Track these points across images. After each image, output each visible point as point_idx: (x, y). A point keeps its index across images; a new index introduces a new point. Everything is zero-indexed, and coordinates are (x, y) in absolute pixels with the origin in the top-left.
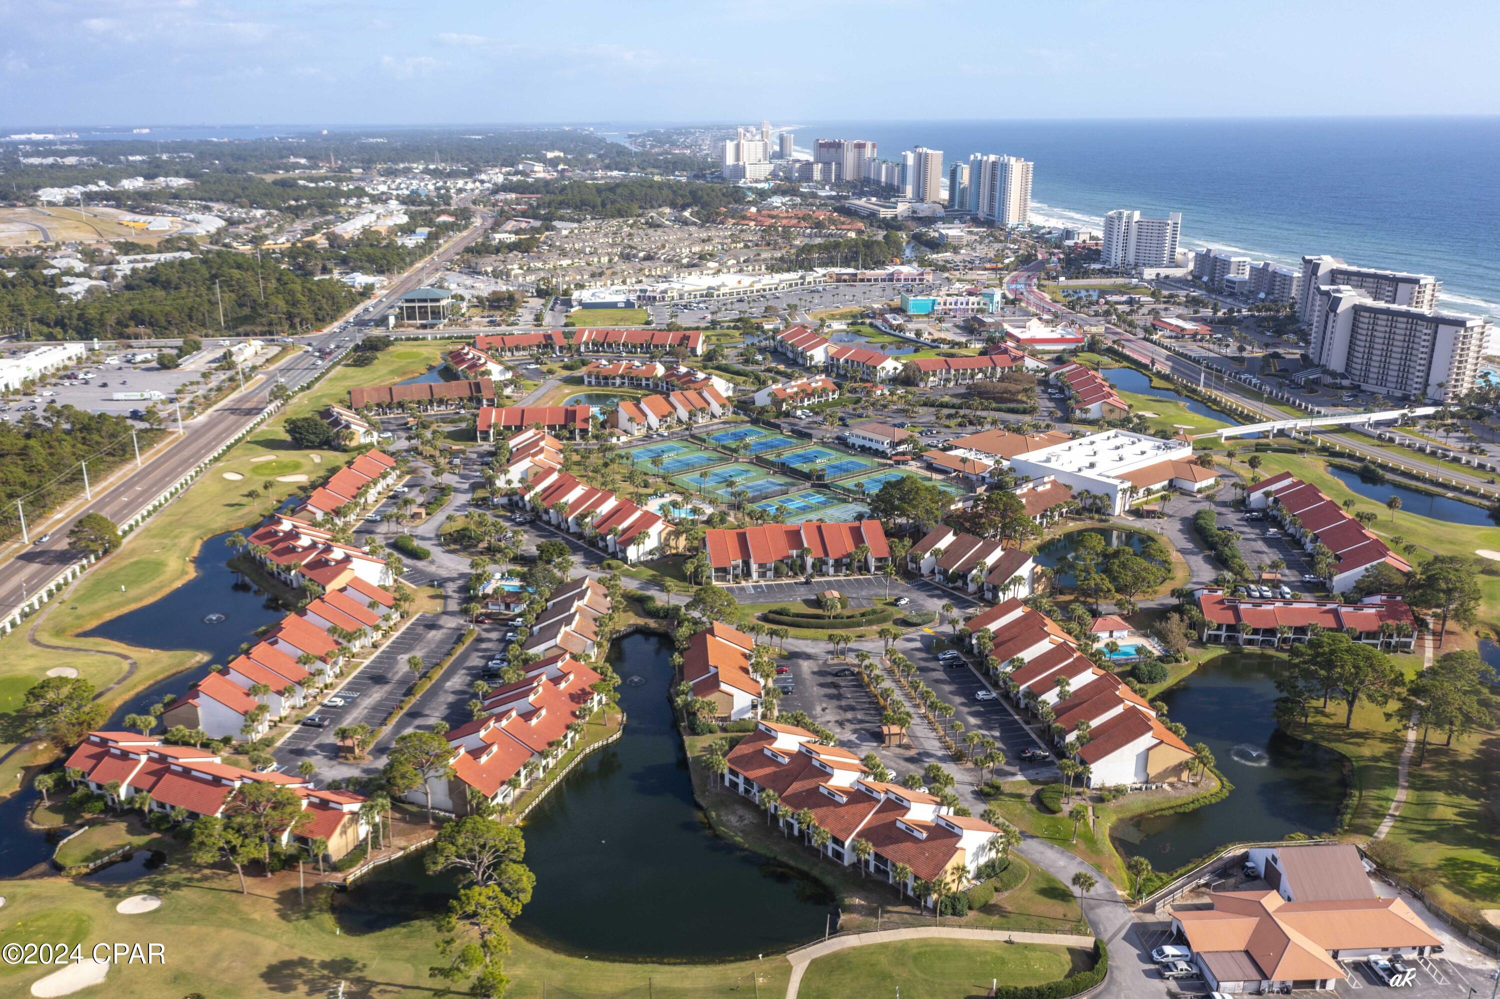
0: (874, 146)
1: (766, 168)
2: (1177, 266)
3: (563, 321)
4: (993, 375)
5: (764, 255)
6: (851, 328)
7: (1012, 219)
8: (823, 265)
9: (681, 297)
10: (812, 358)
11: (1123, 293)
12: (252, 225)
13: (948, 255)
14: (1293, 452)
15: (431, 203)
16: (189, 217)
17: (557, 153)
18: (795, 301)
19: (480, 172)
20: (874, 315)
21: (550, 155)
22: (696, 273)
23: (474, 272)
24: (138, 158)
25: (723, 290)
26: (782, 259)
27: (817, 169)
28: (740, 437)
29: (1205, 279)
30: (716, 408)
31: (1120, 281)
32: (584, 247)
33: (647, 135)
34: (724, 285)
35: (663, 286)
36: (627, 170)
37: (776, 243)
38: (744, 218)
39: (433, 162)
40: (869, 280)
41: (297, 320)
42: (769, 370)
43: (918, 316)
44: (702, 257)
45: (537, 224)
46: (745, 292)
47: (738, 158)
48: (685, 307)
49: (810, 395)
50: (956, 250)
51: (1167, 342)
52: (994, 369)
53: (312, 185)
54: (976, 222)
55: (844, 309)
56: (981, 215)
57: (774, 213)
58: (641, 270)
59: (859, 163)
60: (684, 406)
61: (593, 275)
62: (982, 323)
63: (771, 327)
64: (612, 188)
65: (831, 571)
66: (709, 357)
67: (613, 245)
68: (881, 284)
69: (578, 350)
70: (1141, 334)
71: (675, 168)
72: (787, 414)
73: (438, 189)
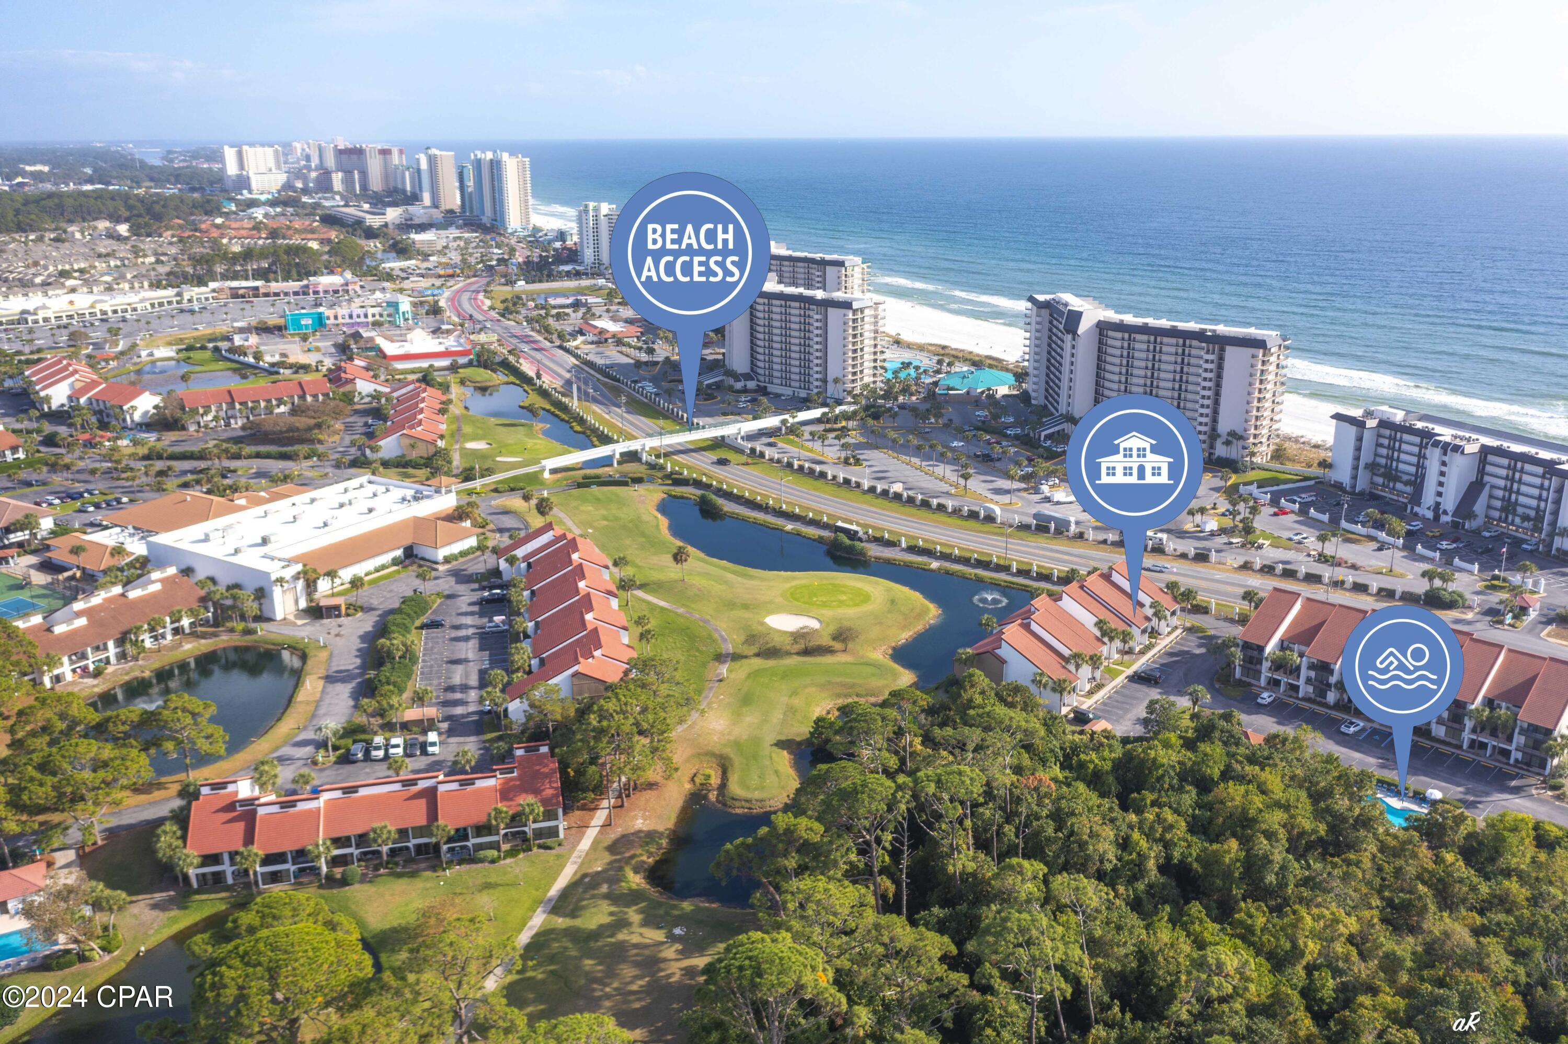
0: (400, 151)
1: (278, 178)
6: (183, 355)
7: (514, 221)
8: (226, 278)
10: (48, 399)
13: (411, 263)
14: (623, 484)
25: (41, 315)
27: (338, 178)
31: (586, 282)
40: (269, 294)
47: (241, 166)
50: (426, 256)
51: (583, 349)
52: (302, 397)
55: (195, 332)
59: (388, 173)
68: (291, 298)
70: (557, 341)
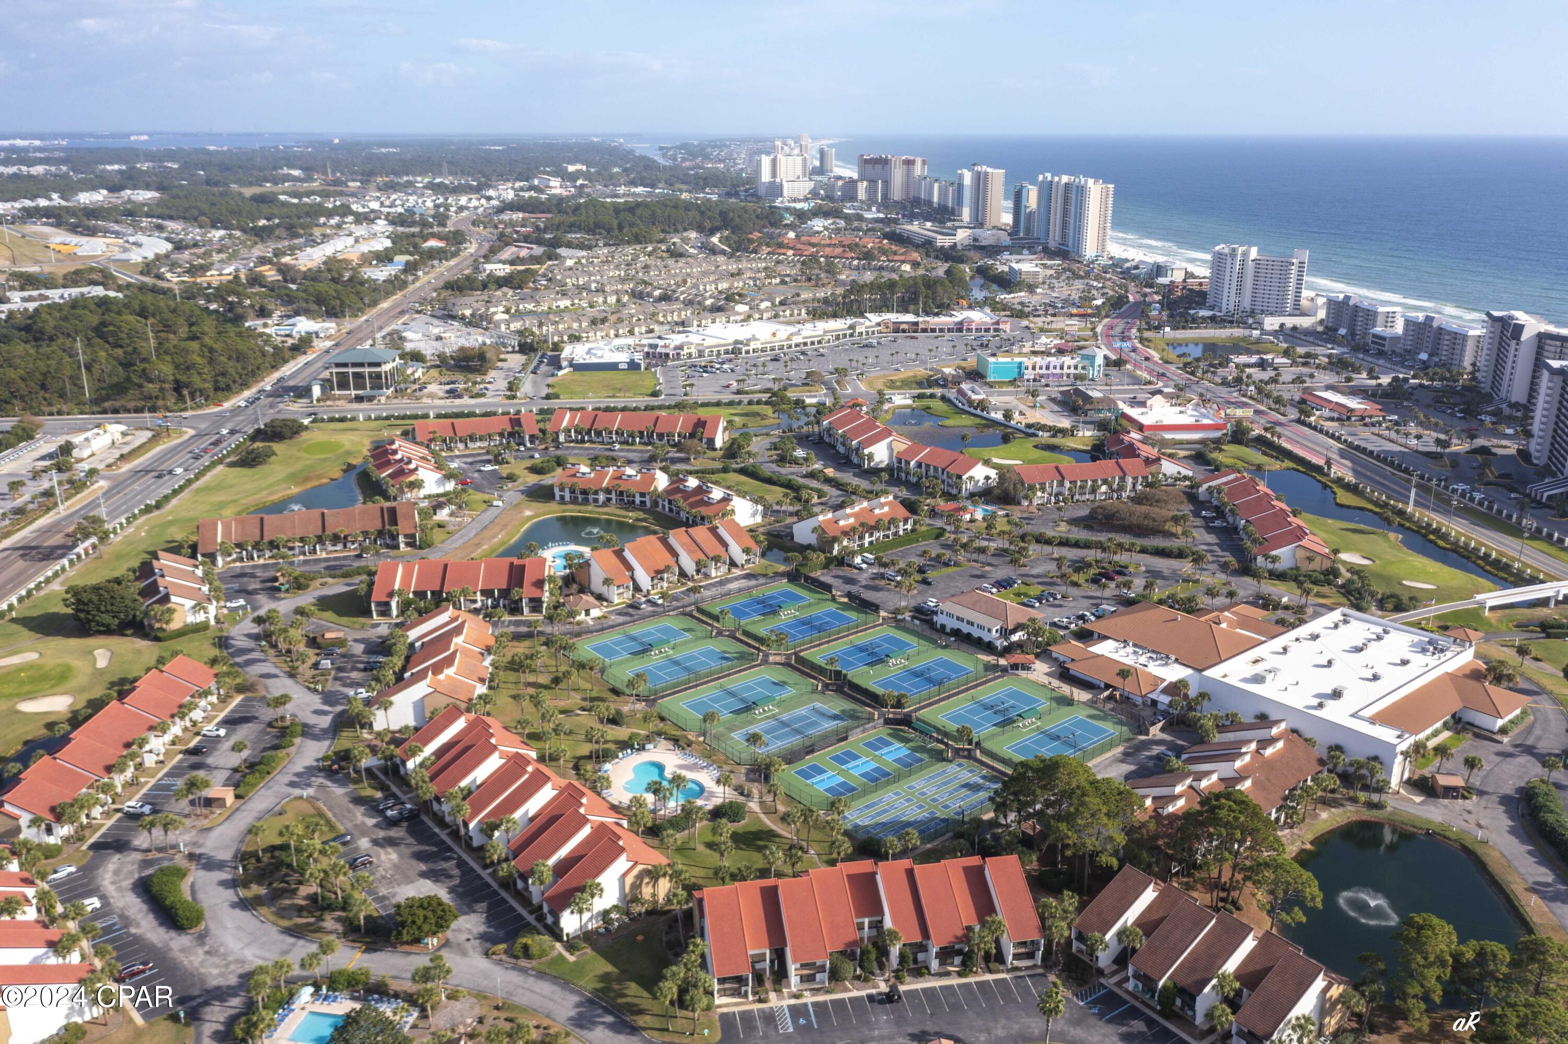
0: (924, 163)
1: (806, 186)
2: (1303, 314)
3: (545, 391)
4: (1121, 488)
5: (804, 296)
6: (918, 404)
7: (1090, 250)
8: (877, 309)
9: (701, 354)
10: (871, 457)
11: (1249, 352)
12: (201, 251)
13: (1022, 295)
15: (424, 224)
16: (131, 239)
17: (579, 167)
18: (842, 363)
19: (490, 187)
20: (944, 382)
21: (571, 168)
22: (721, 318)
23: (449, 316)
24: (116, 167)
25: (753, 345)
26: (826, 301)
27: (862, 187)
28: (770, 608)
29: (1342, 331)
30: (736, 551)
31: (1238, 332)
32: (590, 282)
33: (680, 147)
34: (754, 338)
35: (677, 339)
36: (653, 186)
37: (818, 278)
38: (781, 245)
39: (440, 174)
40: (933, 330)
41: (185, 392)
42: (812, 475)
43: (1001, 384)
44: (730, 297)
45: (538, 250)
46: (781, 348)
47: (774, 174)
48: (705, 369)
49: (872, 529)
50: (1031, 288)
51: (1330, 426)
52: (1122, 479)
53: (295, 201)
54: (1049, 253)
55: (906, 373)
56: (1053, 244)
57: (814, 240)
58: (654, 315)
59: (908, 182)
60: (690, 552)
61: (594, 322)
62: (1087, 399)
63: (813, 401)
64: (632, 208)
65: (934, 965)
66: (732, 451)
67: (623, 280)
68: (948, 336)
69: (556, 440)
70: (1293, 414)
71: (706, 184)
72: (841, 562)
73: (437, 206)
